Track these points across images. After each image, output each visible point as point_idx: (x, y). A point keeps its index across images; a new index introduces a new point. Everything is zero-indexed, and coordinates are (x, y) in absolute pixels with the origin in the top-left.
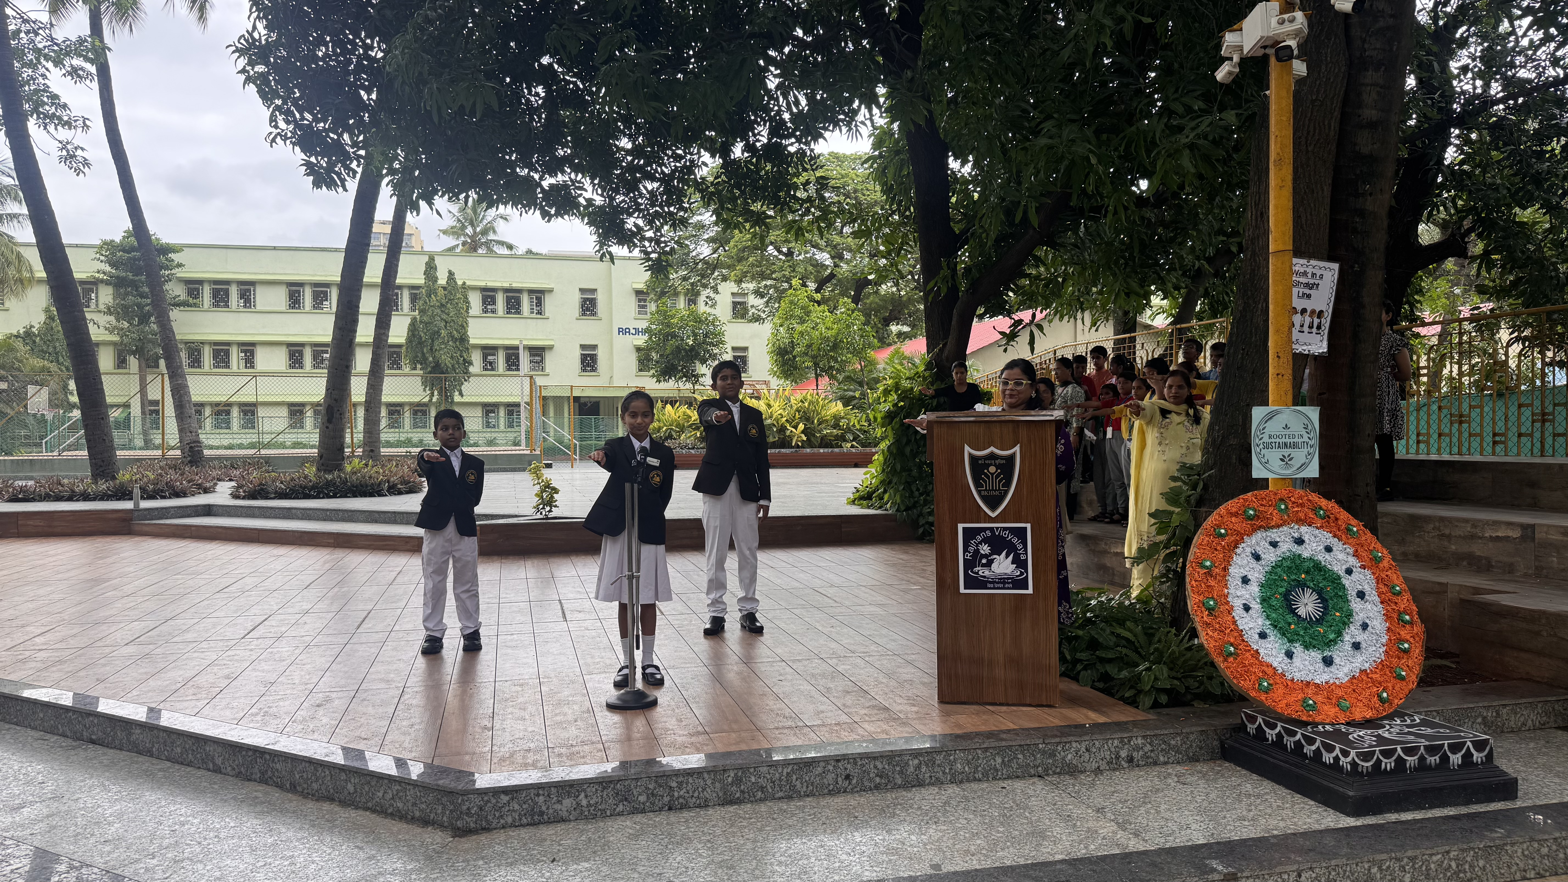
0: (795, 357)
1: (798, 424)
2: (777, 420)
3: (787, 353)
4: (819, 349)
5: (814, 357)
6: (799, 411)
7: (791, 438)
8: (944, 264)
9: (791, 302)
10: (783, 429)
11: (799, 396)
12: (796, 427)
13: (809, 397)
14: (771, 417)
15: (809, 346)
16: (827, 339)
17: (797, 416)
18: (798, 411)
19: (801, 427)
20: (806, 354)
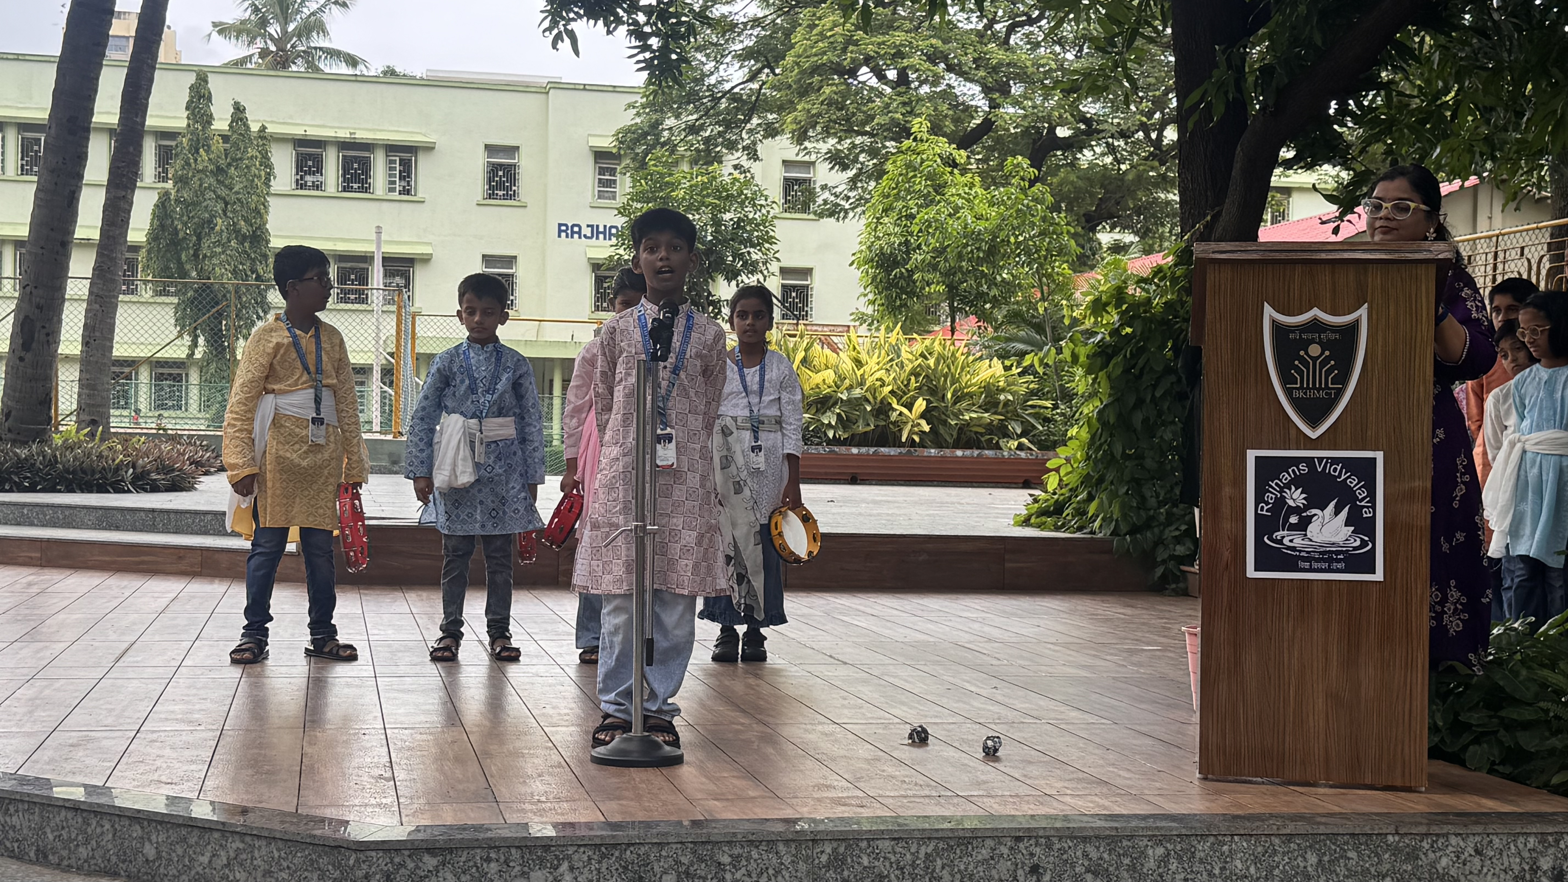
0: (911, 272)
1: (914, 399)
2: (873, 390)
3: (896, 264)
4: (960, 257)
5: (949, 273)
6: (917, 375)
7: (899, 425)
8: (1220, 58)
9: (909, 166)
10: (883, 409)
11: (919, 347)
12: (909, 406)
13: (937, 347)
14: (861, 384)
15: (941, 251)
16: (976, 236)
17: (913, 384)
18: (915, 373)
19: (920, 405)
20: (934, 267)
